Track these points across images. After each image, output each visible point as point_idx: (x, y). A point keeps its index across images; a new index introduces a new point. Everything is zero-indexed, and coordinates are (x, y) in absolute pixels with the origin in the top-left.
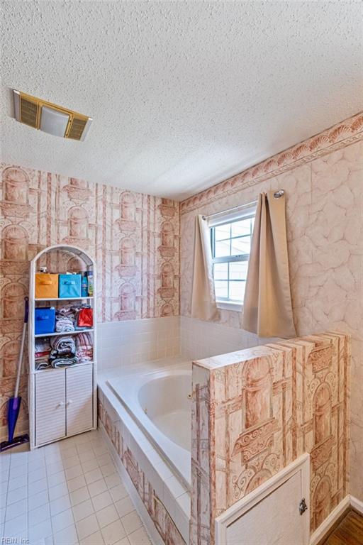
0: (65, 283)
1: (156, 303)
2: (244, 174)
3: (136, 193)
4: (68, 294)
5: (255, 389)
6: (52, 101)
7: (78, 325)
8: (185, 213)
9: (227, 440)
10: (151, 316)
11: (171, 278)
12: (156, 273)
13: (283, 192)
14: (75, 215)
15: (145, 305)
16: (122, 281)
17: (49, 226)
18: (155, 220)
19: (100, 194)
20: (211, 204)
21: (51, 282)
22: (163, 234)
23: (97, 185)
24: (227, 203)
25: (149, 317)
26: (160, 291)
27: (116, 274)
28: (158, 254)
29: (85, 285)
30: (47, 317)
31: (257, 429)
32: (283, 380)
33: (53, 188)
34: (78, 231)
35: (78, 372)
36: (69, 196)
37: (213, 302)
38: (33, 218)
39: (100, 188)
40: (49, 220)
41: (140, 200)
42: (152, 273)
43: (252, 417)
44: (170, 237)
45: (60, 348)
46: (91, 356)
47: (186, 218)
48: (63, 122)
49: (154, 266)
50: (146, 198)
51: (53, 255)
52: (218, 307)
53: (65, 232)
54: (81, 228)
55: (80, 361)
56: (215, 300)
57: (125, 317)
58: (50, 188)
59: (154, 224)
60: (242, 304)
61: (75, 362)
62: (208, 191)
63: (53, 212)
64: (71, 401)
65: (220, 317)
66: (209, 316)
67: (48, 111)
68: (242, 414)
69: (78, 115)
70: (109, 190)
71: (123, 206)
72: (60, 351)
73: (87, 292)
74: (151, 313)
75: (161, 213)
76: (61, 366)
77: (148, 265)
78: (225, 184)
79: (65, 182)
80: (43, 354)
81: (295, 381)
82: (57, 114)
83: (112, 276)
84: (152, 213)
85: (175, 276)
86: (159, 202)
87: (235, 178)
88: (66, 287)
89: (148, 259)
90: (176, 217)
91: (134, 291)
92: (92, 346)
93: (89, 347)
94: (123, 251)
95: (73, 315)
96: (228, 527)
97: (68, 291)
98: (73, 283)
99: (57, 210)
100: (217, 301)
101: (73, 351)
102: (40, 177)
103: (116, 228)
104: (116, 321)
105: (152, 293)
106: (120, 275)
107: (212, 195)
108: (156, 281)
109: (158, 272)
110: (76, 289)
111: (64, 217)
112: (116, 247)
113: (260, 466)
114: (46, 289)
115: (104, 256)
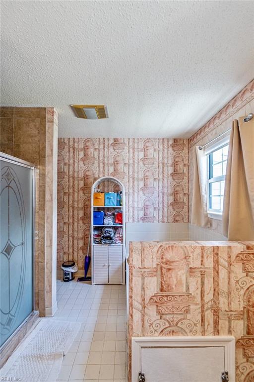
0: (108, 198)
1: (169, 212)
2: (226, 107)
3: (154, 139)
4: (109, 204)
5: (169, 267)
6: (86, 104)
7: (115, 222)
8: (192, 146)
9: (143, 293)
10: (166, 221)
11: (181, 195)
12: (169, 192)
13: (251, 115)
14: (117, 159)
15: (161, 213)
16: (144, 197)
17: (104, 167)
18: (169, 155)
19: (131, 144)
20: (206, 137)
21: (100, 197)
22: (175, 164)
23: (129, 139)
24: (216, 133)
25: (164, 222)
26: (172, 205)
27: (141, 193)
28: (170, 178)
29: (118, 199)
30: (99, 216)
31: (172, 296)
32: (201, 268)
33: (106, 146)
34: (119, 168)
35: (115, 249)
36: (114, 149)
37: (205, 213)
38: (96, 164)
39: (131, 140)
40: (104, 164)
41: (157, 143)
42: (166, 191)
43: (167, 286)
44: (181, 166)
45: (106, 234)
46: (122, 240)
47: (192, 150)
48: (93, 112)
49: (168, 187)
50: (162, 140)
51: (106, 183)
52: (209, 216)
53: (112, 169)
54: (121, 167)
55: (116, 243)
56: (207, 211)
57: (147, 220)
58: (104, 146)
59: (168, 158)
60: (221, 214)
61: (112, 243)
62: (204, 127)
63: (106, 159)
64: (110, 264)
65: (211, 225)
66: (203, 224)
67: (86, 109)
68: (157, 281)
69: (98, 106)
70: (136, 141)
71: (145, 149)
72: (105, 235)
73: (120, 203)
74: (166, 219)
75: (173, 150)
76: (105, 243)
77: (163, 187)
78: (215, 119)
79: (112, 141)
80: (98, 236)
81: (218, 272)
82: (90, 110)
83: (138, 194)
84: (166, 151)
85: (185, 194)
86: (171, 142)
87: (220, 112)
88: (108, 200)
89: (163, 183)
90: (186, 151)
91: (153, 204)
92: (122, 235)
93: (121, 236)
94: (145, 178)
95: (113, 216)
96: (142, 348)
97: (109, 203)
98: (112, 198)
99: (108, 157)
100: (208, 212)
101: (112, 236)
102: (99, 141)
103: (141, 163)
104: (141, 222)
105: (166, 206)
106: (143, 193)
107: (207, 130)
108: (169, 197)
109: (171, 191)
110: (113, 201)
111: (111, 161)
112: (141, 176)
113: (175, 323)
114: (98, 201)
115: (133, 182)
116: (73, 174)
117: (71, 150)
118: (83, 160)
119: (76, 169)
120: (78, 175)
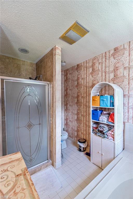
0: (102, 100)
7: (108, 120)
14: (117, 66)
17: (105, 76)
23: (129, 42)
29: (112, 101)
30: (96, 114)
36: (114, 58)
38: (100, 74)
39: (132, 43)
40: (105, 72)
53: (112, 76)
54: (120, 71)
55: (108, 138)
58: (106, 59)
63: (107, 68)
72: (100, 129)
73: (113, 105)
79: (112, 52)
80: (96, 128)
95: (108, 115)
97: (103, 104)
98: (105, 100)
102: (102, 56)
110: (106, 103)
111: (112, 69)
114: (95, 102)
116: (86, 84)
117: (85, 69)
118: (92, 73)
119: (88, 81)
120: (89, 85)
